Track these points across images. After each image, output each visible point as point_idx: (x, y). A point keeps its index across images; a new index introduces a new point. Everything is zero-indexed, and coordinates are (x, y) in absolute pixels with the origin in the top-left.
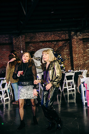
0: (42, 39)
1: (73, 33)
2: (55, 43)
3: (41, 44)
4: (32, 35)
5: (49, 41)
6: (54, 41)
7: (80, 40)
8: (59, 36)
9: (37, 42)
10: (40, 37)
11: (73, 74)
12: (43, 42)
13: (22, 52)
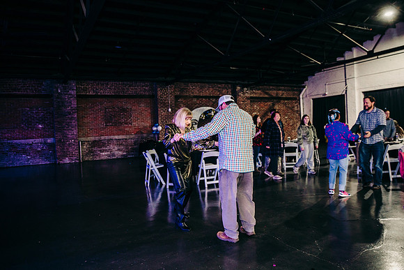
0: (196, 93)
1: (239, 88)
2: (214, 100)
3: (195, 100)
4: (183, 85)
5: (206, 97)
6: (213, 97)
7: (248, 98)
8: (219, 91)
9: (190, 97)
10: (194, 90)
12: (197, 97)
13: (170, 110)
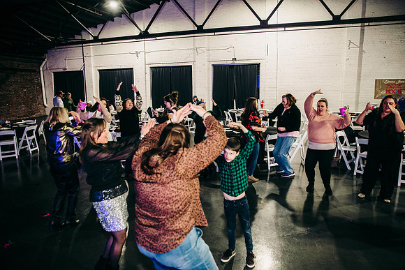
11: (35, 127)
